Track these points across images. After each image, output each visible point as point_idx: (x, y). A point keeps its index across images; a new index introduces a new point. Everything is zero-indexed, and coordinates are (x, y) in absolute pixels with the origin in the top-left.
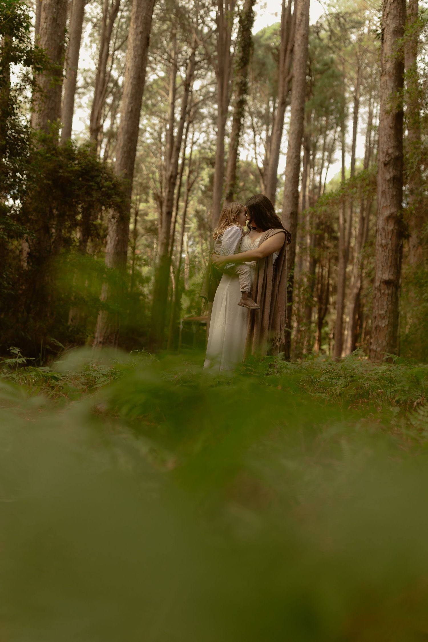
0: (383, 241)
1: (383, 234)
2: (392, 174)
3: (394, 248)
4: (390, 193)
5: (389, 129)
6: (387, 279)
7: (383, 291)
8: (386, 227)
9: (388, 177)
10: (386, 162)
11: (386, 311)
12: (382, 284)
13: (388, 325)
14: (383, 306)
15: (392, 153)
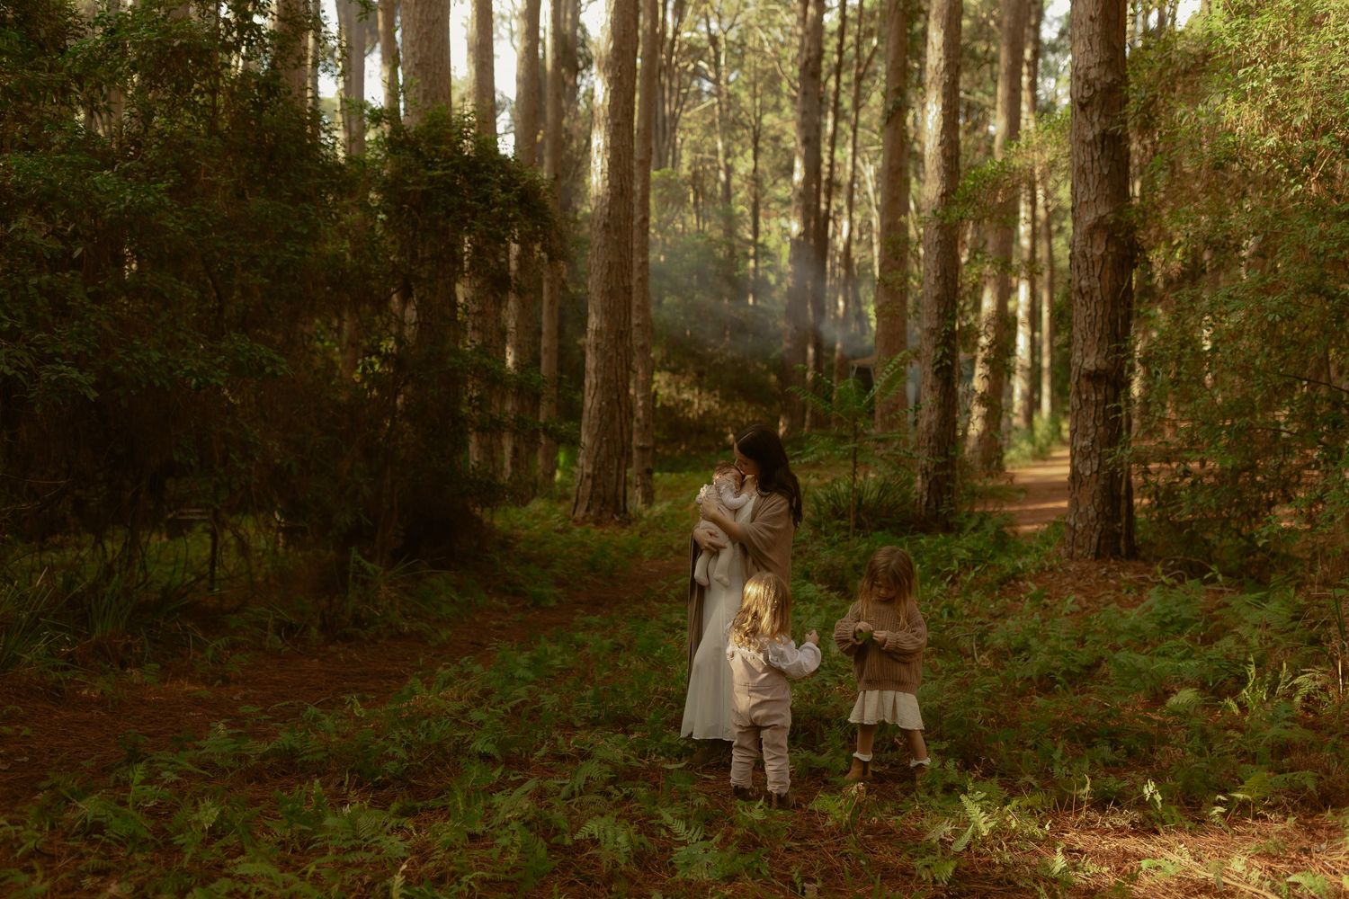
0: (1083, 283)
1: (1083, 266)
2: (1097, 129)
3: (1108, 298)
4: (1096, 172)
5: (1089, 23)
6: (1093, 368)
7: (1084, 397)
8: (1088, 251)
9: (1090, 137)
10: (1084, 101)
11: (1093, 441)
12: (1083, 381)
13: (1097, 472)
14: (1087, 428)
15: (1096, 79)
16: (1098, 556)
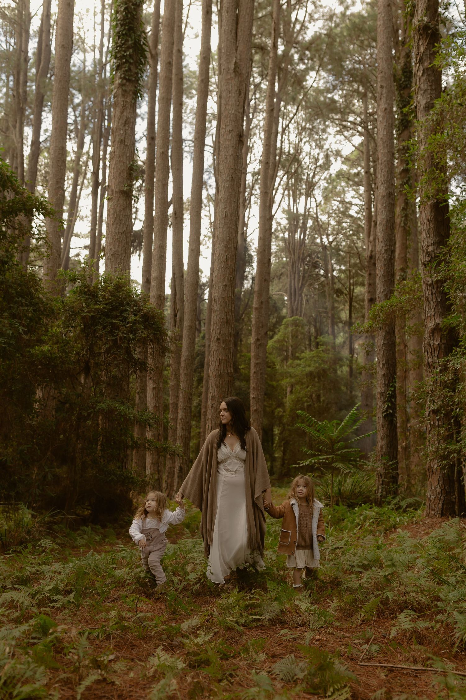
4: (434, 300)
8: (431, 342)
10: (426, 263)
15: (432, 251)
16: (442, 515)
